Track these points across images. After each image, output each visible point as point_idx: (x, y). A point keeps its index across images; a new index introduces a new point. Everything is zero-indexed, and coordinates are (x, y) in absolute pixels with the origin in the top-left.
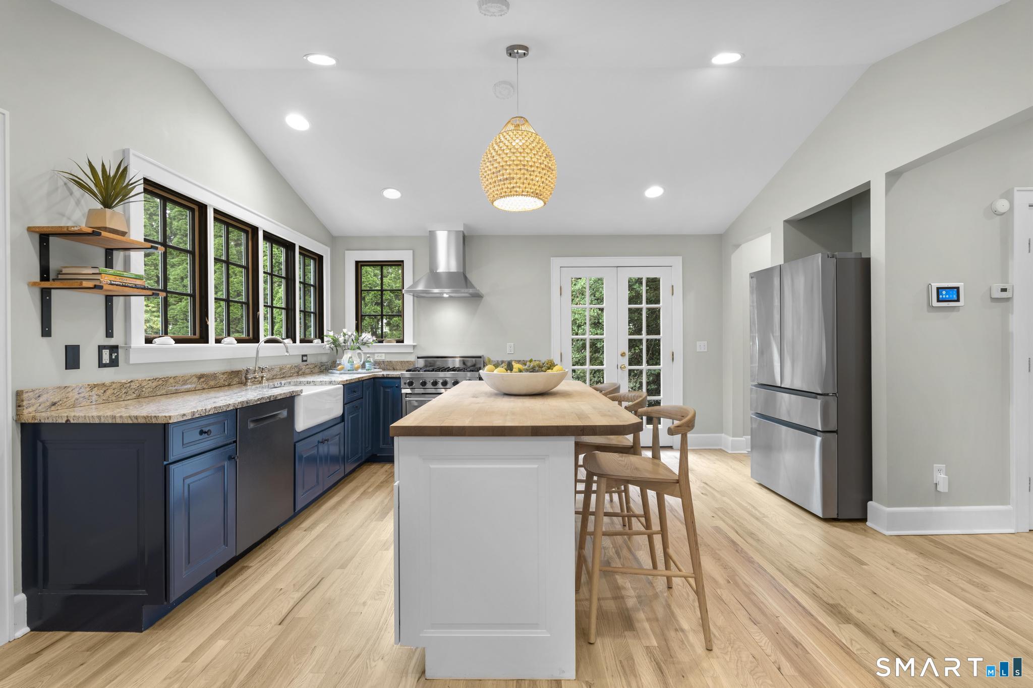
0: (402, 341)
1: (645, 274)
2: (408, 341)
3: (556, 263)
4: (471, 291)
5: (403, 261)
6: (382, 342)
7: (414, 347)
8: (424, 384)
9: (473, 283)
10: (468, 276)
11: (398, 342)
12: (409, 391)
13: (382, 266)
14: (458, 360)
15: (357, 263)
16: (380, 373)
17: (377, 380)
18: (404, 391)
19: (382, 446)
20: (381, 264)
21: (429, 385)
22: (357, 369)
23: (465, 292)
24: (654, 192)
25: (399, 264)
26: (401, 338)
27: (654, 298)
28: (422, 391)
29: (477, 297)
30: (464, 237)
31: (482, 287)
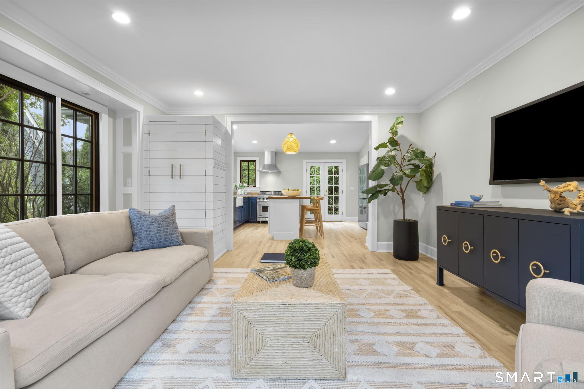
0: (255, 186)
1: (333, 165)
2: (257, 186)
3: (305, 161)
4: (278, 171)
5: (256, 160)
6: (249, 186)
7: (259, 188)
8: (264, 199)
9: (279, 168)
10: (277, 165)
11: (254, 186)
12: (259, 201)
13: (249, 162)
14: (272, 192)
15: (241, 161)
16: (249, 195)
17: (249, 198)
18: (257, 201)
19: (250, 218)
20: (248, 161)
21: (265, 199)
22: (243, 194)
23: (275, 171)
24: (333, 142)
25: (255, 161)
26: (255, 185)
27: (337, 173)
28: (263, 201)
29: (279, 172)
30: (276, 153)
31: (281, 169)
